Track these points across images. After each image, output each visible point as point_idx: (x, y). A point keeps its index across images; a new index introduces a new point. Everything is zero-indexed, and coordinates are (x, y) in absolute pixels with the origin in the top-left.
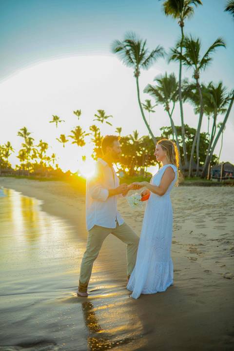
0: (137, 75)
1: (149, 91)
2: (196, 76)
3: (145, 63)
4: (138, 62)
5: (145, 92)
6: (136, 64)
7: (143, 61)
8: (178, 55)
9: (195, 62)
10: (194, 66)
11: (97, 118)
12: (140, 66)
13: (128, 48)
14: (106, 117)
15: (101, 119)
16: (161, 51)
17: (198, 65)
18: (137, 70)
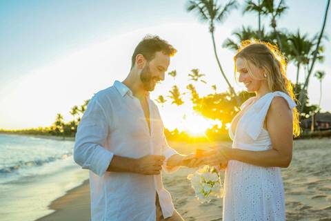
0: (212, 30)
1: (228, 45)
2: (274, 25)
3: (219, 18)
4: (213, 17)
5: (223, 46)
6: (210, 20)
7: (217, 16)
8: (253, 6)
9: (271, 11)
10: (270, 15)
11: (191, 77)
12: (214, 21)
13: (201, 5)
14: (200, 76)
15: (196, 78)
16: (235, 4)
17: (274, 13)
18: (212, 25)
